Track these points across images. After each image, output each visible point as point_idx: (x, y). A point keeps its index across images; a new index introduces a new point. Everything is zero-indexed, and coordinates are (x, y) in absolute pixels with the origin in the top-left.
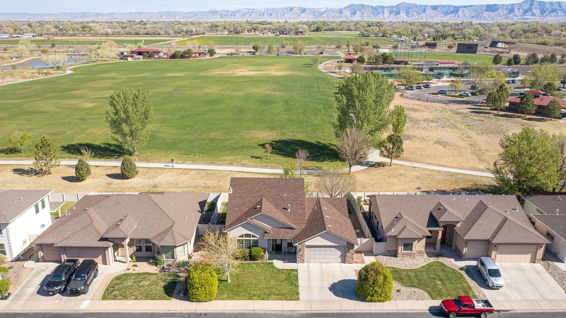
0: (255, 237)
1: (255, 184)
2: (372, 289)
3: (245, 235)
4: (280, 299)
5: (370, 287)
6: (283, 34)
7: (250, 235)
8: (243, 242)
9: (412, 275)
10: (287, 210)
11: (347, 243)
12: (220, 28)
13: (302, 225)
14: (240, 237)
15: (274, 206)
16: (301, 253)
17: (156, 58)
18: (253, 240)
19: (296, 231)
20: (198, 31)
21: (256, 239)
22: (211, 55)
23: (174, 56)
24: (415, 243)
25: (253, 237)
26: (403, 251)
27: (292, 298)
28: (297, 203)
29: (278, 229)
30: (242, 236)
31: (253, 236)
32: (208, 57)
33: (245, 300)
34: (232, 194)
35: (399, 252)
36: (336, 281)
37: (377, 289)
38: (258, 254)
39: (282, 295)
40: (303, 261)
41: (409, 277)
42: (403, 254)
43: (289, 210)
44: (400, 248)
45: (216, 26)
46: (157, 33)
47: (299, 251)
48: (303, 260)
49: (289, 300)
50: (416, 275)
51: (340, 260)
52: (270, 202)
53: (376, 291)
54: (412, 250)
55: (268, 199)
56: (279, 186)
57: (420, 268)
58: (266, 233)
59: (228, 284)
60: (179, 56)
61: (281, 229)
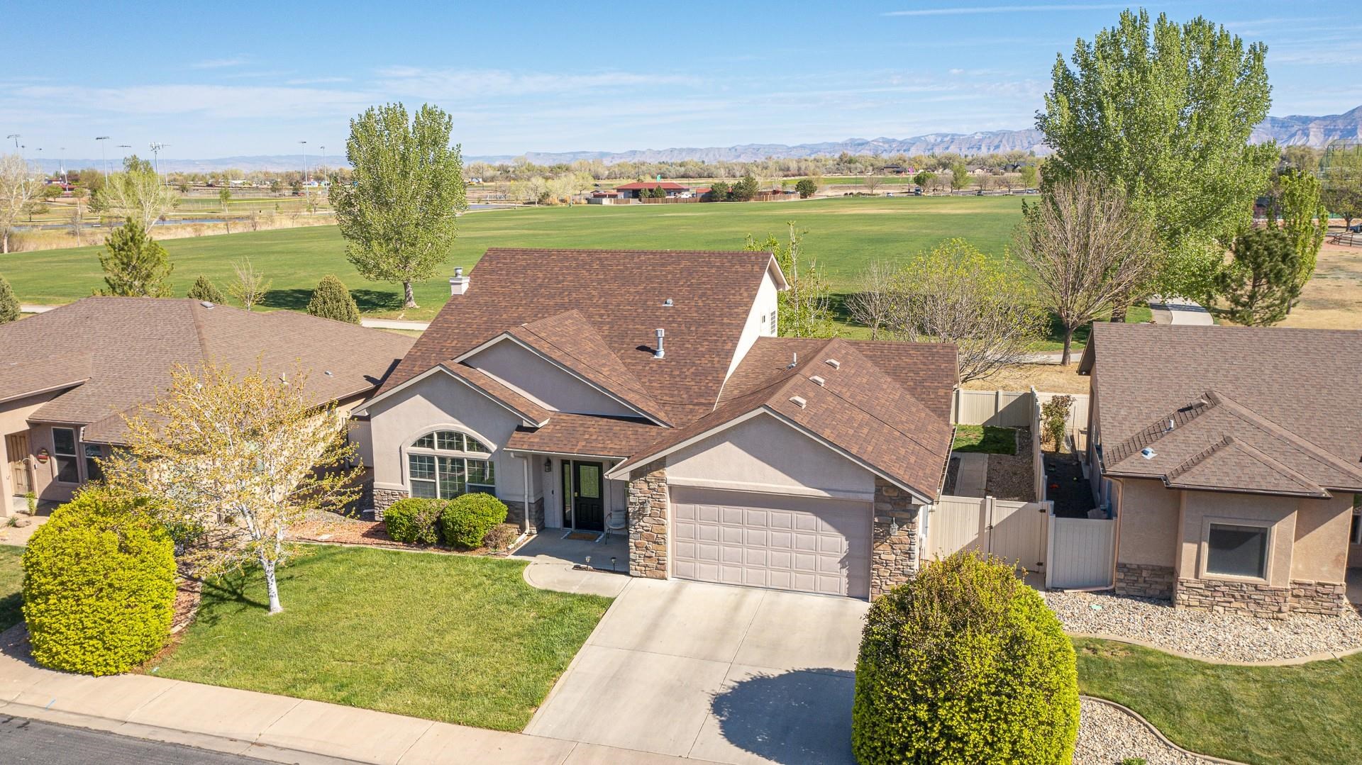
0: (481, 448)
1: (567, 268)
2: (923, 714)
3: (441, 435)
4: (430, 714)
5: (917, 699)
6: (1013, 171)
7: (459, 436)
8: (432, 468)
9: (1248, 696)
10: (655, 353)
11: (878, 491)
12: (858, 165)
13: (691, 411)
14: (420, 443)
15: (604, 337)
16: (646, 522)
17: (667, 201)
18: (471, 462)
19: (654, 430)
20: (803, 168)
21: (484, 456)
22: (804, 195)
23: (710, 197)
24: (1282, 531)
25: (470, 448)
26: (1205, 574)
27: (491, 717)
28: (707, 333)
29: (579, 420)
30: (426, 441)
31: (475, 445)
32: (795, 198)
33: (266, 691)
34: (465, 296)
35: (1186, 573)
36: (774, 672)
37: (952, 714)
38: (471, 517)
39: (449, 697)
40: (658, 570)
41: (1226, 704)
42: (1210, 586)
43: (662, 354)
44: (1188, 550)
45: (850, 162)
46: (706, 174)
47: (640, 514)
48: (661, 565)
49: (473, 725)
50: (1272, 700)
51: (845, 580)
52: (594, 323)
53: (948, 734)
54: (1260, 571)
55: (590, 317)
56: (657, 277)
57: (1306, 667)
58: (520, 428)
59: (266, 620)
60: (722, 196)
61: (591, 421)
